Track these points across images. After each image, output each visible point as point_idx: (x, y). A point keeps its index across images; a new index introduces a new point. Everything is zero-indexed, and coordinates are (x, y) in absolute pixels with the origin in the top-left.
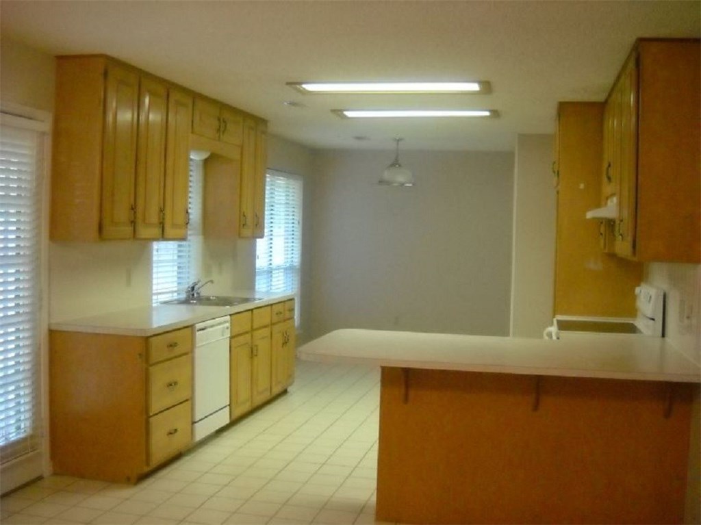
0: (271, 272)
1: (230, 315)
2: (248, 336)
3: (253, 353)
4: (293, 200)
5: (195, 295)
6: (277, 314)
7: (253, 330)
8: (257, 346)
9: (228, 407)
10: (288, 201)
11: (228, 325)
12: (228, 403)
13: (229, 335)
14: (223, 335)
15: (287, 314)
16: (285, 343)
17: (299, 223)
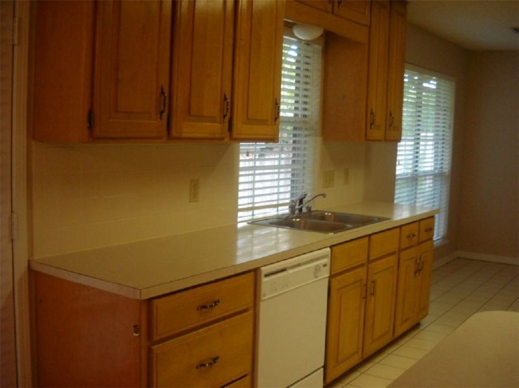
0: (417, 180)
1: (331, 247)
2: (362, 272)
3: (368, 291)
4: (445, 102)
5: (304, 210)
6: (408, 237)
7: (369, 261)
8: (374, 282)
9: (322, 369)
10: (438, 104)
11: (326, 261)
12: (322, 364)
13: (328, 275)
14: (316, 277)
15: (424, 236)
16: (418, 271)
17: (450, 126)
